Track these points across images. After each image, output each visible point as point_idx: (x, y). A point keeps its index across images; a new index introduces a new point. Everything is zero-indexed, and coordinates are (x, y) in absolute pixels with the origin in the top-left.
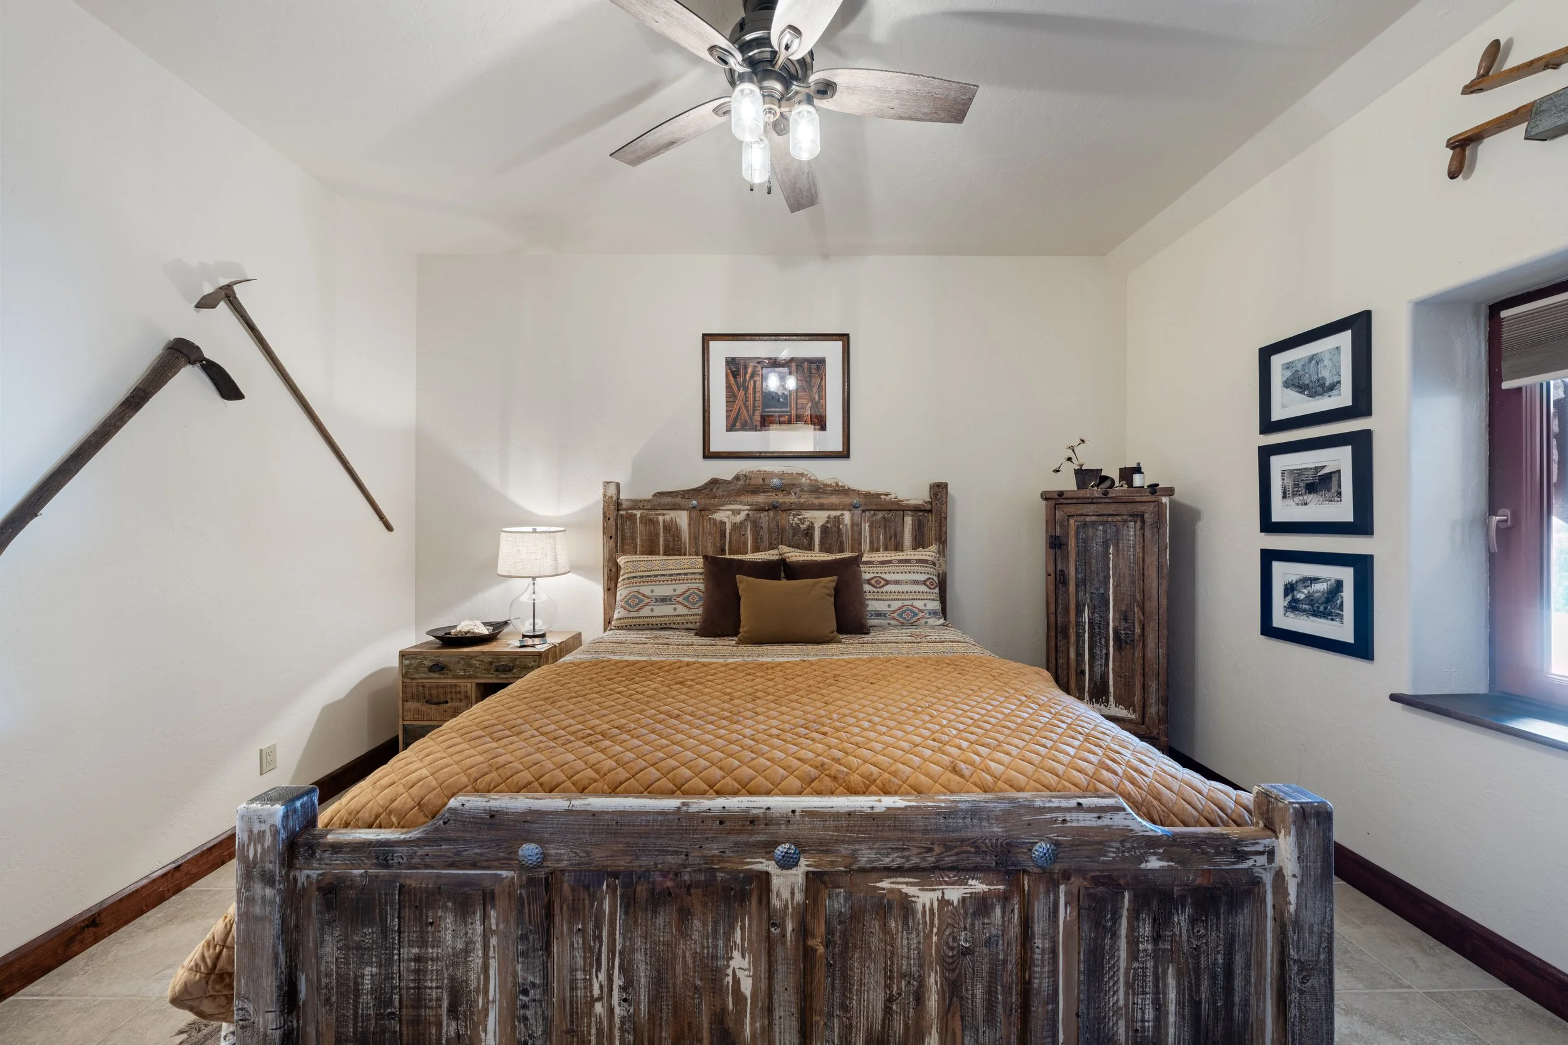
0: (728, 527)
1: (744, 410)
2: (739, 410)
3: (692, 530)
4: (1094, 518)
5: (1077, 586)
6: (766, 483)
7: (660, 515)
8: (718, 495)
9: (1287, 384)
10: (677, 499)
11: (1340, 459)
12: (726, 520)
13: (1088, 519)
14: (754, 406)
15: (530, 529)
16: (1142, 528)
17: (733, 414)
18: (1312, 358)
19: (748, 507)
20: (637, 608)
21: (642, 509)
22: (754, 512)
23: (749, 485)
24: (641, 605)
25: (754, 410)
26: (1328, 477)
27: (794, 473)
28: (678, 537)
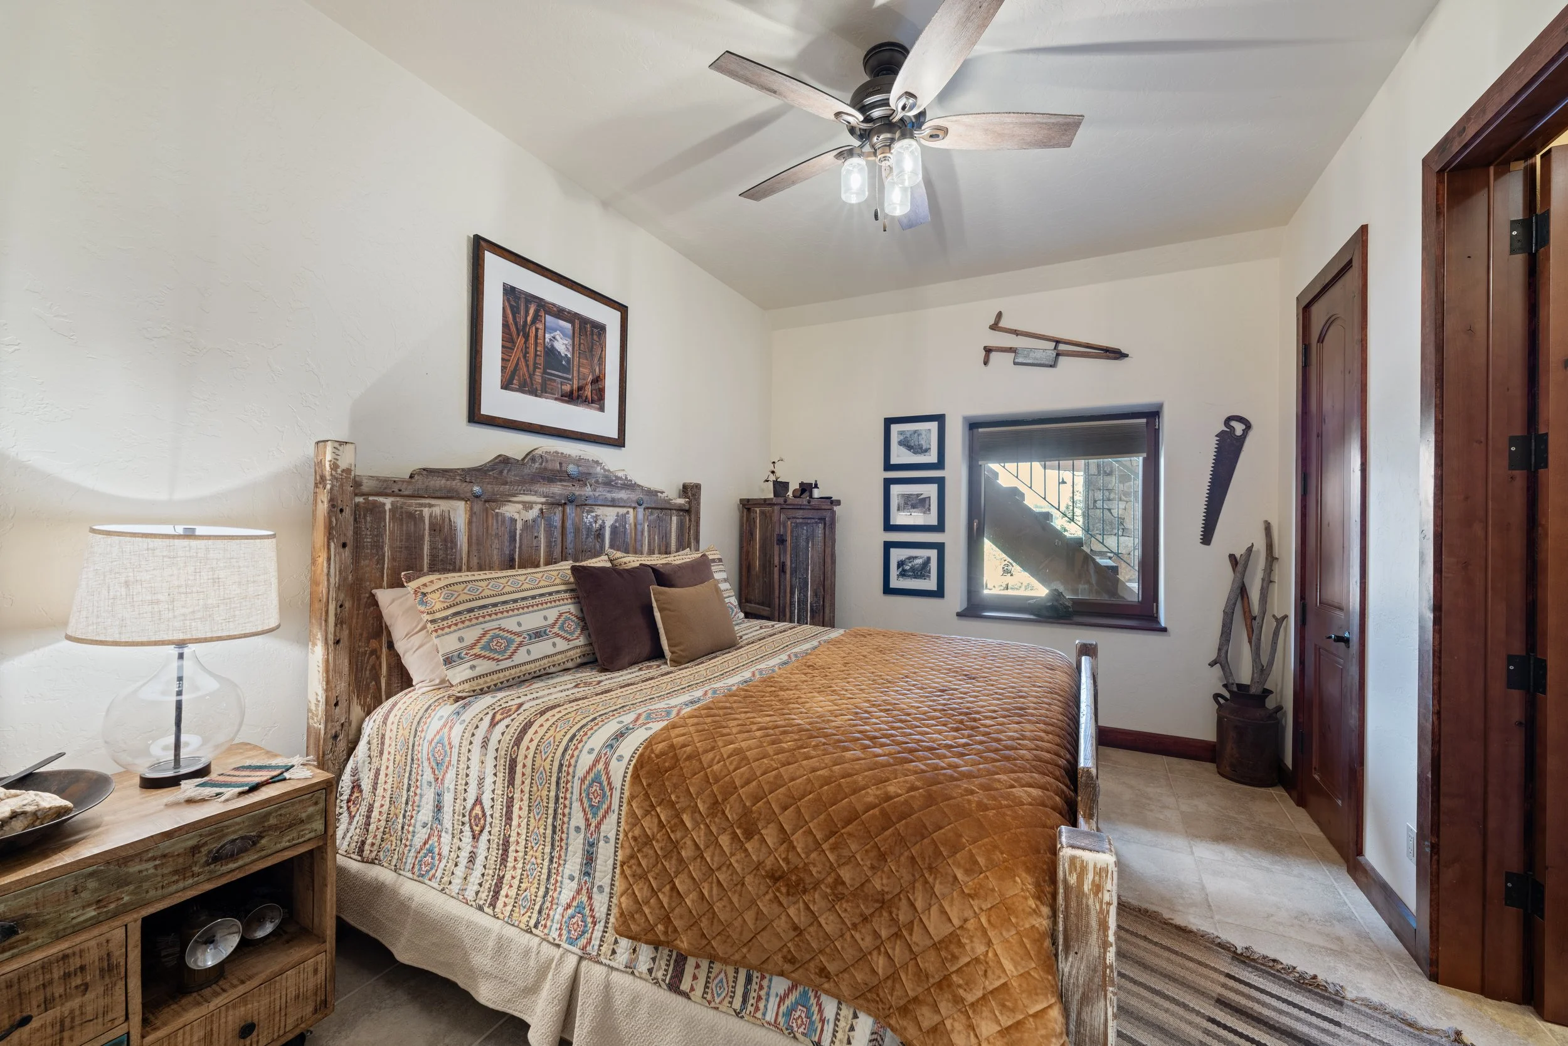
0: (519, 525)
1: (522, 363)
2: (517, 364)
3: (474, 532)
4: (801, 520)
5: (791, 574)
6: (563, 469)
7: (425, 505)
8: (509, 480)
9: (900, 443)
10: (454, 483)
11: (931, 490)
12: (516, 516)
13: (798, 521)
14: (535, 363)
15: (180, 530)
16: (825, 528)
17: (511, 366)
18: (915, 432)
19: (543, 500)
20: (509, 653)
21: (397, 496)
22: (547, 507)
23: (545, 469)
24: (513, 647)
25: (535, 368)
26: (924, 500)
27: (590, 459)
28: (452, 542)
